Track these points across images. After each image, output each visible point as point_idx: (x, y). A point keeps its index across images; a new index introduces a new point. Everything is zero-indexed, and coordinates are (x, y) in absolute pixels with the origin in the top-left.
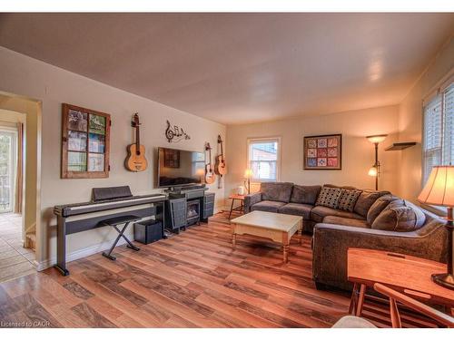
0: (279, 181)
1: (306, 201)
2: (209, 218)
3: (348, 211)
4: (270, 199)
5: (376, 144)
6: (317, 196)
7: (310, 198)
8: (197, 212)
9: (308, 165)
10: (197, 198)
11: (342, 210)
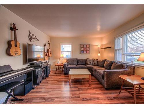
0: (72, 58)
1: (83, 64)
2: (49, 75)
3: (96, 65)
4: (71, 64)
5: (99, 47)
6: (86, 62)
7: (84, 63)
8: (45, 73)
9: (81, 52)
10: (45, 67)
11: (94, 65)
